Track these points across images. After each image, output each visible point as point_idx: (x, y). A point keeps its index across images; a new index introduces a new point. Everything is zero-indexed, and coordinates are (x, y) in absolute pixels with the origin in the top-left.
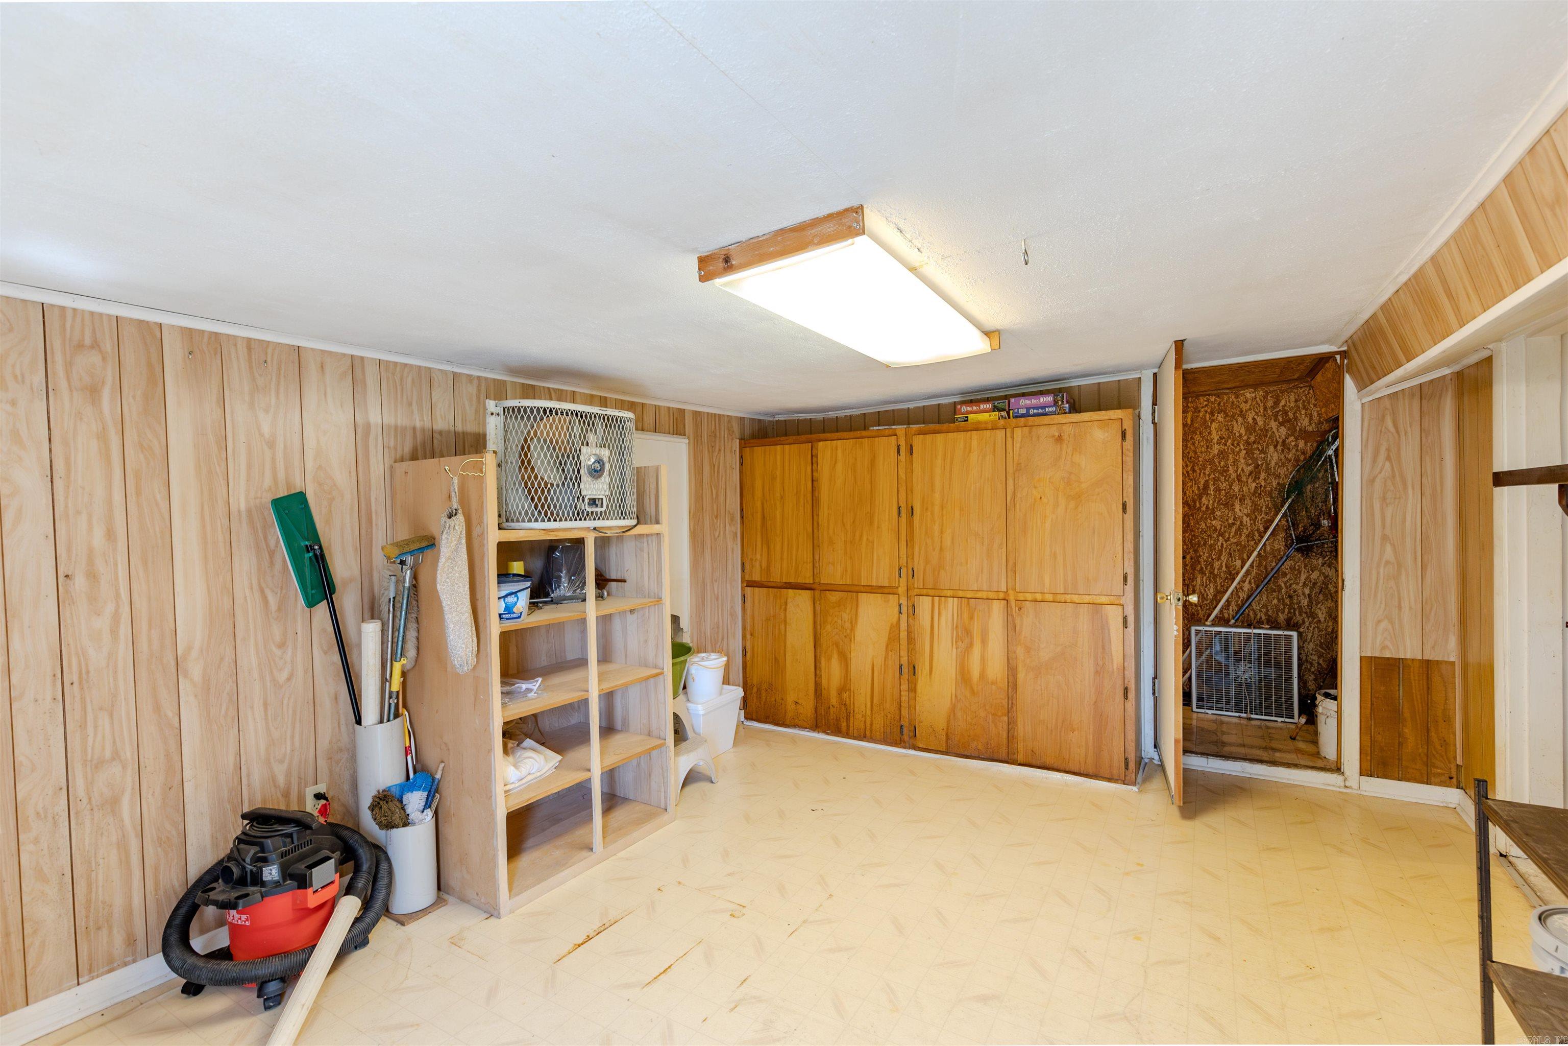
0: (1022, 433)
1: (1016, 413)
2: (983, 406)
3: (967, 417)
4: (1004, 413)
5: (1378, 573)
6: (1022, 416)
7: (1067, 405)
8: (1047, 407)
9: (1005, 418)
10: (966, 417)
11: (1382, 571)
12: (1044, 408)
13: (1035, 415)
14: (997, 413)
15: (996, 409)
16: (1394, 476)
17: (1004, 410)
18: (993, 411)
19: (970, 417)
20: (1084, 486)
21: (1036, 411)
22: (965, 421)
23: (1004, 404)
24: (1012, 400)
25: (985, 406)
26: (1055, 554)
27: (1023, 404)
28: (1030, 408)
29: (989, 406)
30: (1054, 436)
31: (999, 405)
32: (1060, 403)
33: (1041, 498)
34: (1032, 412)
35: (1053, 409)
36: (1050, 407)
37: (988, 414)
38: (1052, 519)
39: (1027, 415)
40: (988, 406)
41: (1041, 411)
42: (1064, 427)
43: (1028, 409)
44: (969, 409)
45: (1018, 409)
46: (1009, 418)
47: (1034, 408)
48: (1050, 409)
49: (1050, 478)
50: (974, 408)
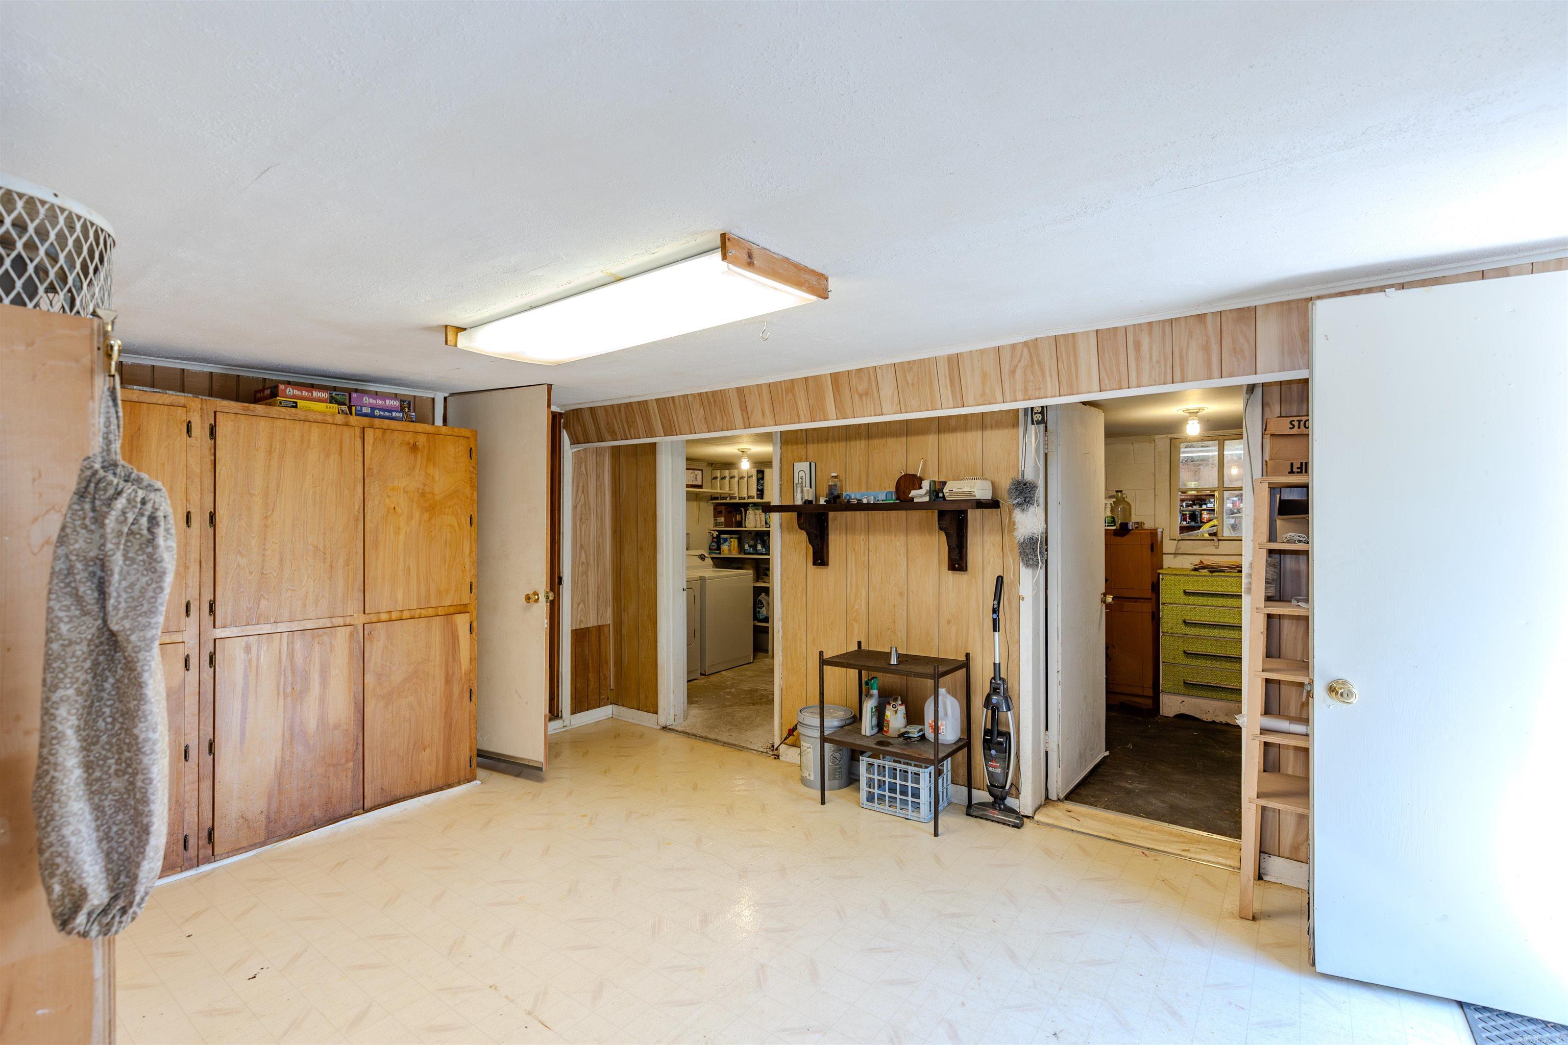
0: (374, 435)
1: (359, 411)
2: (316, 394)
3: (296, 403)
4: (345, 408)
5: (579, 570)
6: (365, 415)
7: (414, 414)
8: (394, 411)
9: (347, 414)
10: (294, 402)
11: (580, 568)
12: (390, 411)
13: (380, 417)
14: (336, 405)
15: (332, 400)
16: (585, 505)
17: (344, 404)
18: (330, 403)
19: (300, 403)
20: (438, 498)
21: (381, 413)
22: (293, 407)
23: (344, 397)
24: (354, 395)
25: (319, 394)
26: (409, 568)
27: (367, 402)
28: (375, 409)
29: (325, 395)
30: (409, 444)
31: (338, 397)
32: (407, 410)
33: (394, 508)
34: (377, 413)
35: (400, 415)
36: (397, 411)
37: (325, 404)
38: (406, 531)
39: (371, 415)
40: (323, 395)
41: (387, 414)
42: (418, 436)
43: (373, 409)
44: (296, 392)
45: (361, 407)
46: (351, 414)
47: (380, 410)
48: (397, 414)
49: (404, 488)
50: (305, 393)
